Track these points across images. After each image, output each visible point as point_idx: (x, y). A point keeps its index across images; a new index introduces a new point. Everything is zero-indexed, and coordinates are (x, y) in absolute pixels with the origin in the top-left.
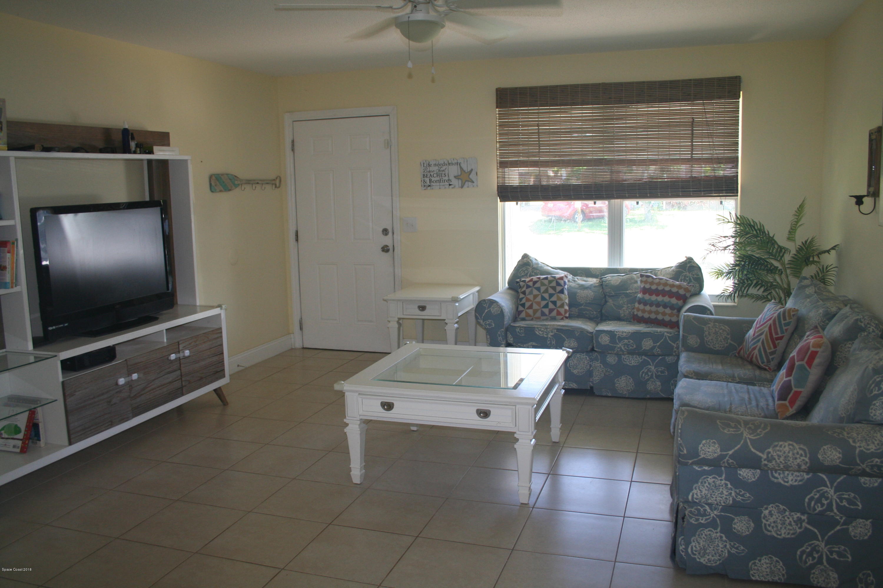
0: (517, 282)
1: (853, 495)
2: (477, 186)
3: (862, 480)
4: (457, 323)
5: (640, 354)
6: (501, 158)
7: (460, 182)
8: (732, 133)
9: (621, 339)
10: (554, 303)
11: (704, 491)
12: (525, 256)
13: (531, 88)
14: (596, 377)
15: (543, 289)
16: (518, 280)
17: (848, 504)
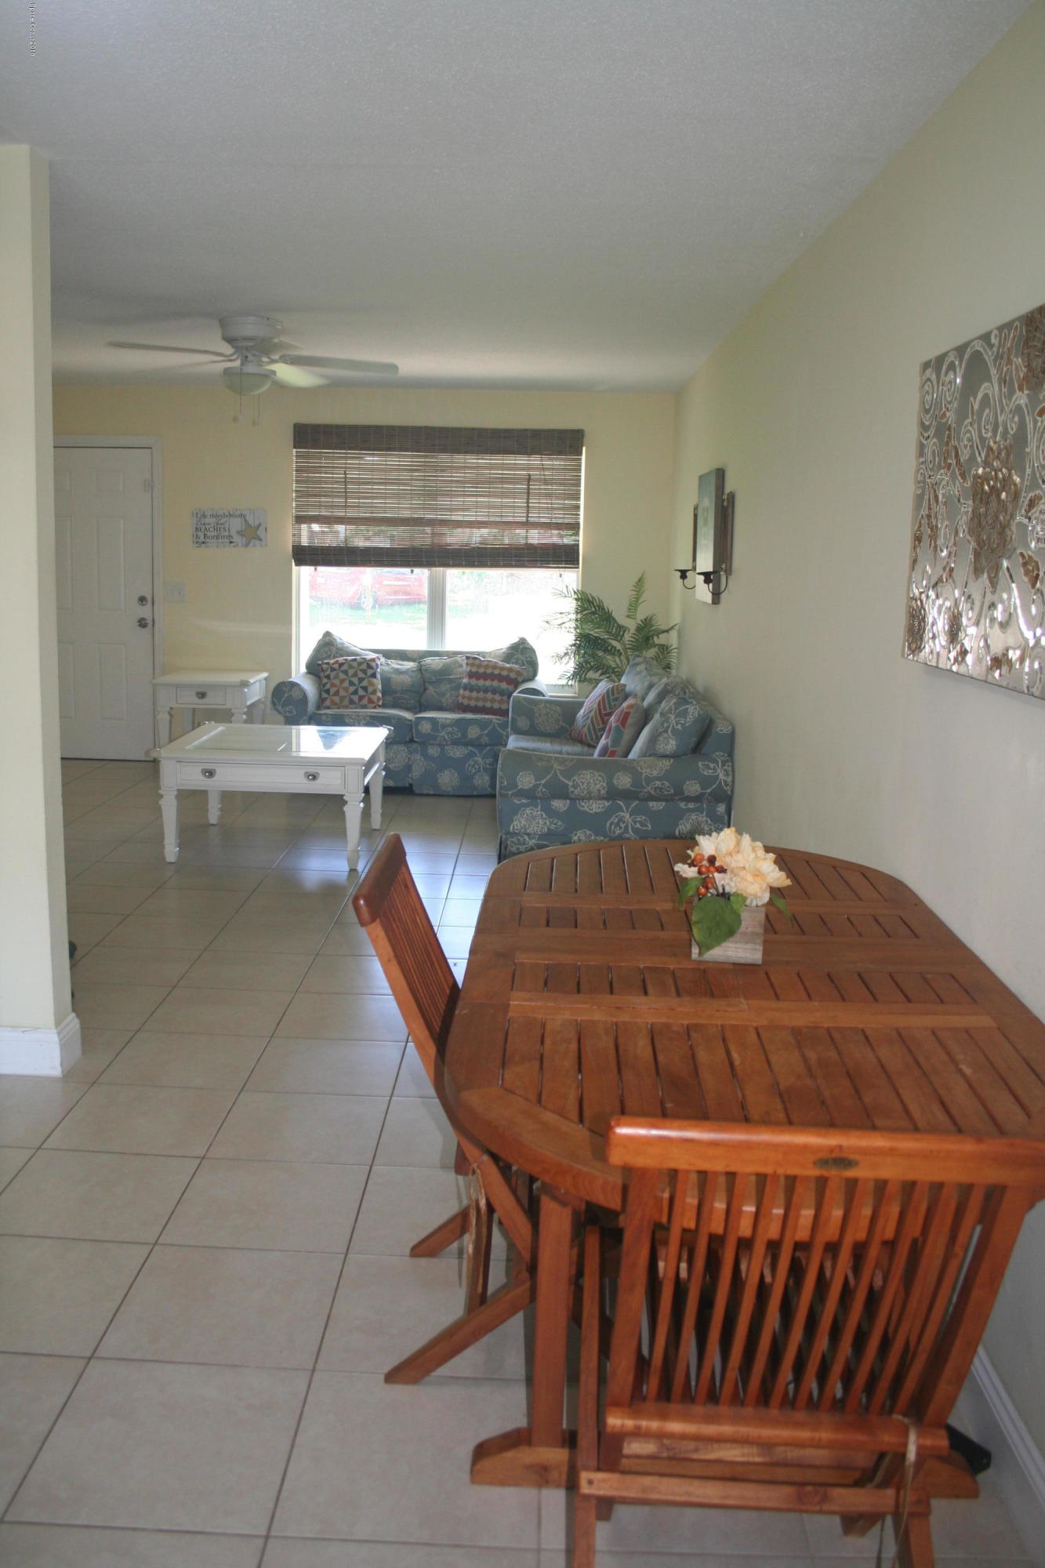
0: (319, 665)
1: (644, 818)
2: (266, 545)
3: (651, 804)
4: (245, 713)
5: (466, 744)
6: (298, 511)
7: (244, 539)
8: (572, 494)
9: (444, 726)
10: (365, 689)
11: (523, 822)
12: (327, 634)
13: (338, 427)
14: (417, 772)
15: (351, 672)
16: (320, 662)
17: (641, 826)
